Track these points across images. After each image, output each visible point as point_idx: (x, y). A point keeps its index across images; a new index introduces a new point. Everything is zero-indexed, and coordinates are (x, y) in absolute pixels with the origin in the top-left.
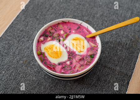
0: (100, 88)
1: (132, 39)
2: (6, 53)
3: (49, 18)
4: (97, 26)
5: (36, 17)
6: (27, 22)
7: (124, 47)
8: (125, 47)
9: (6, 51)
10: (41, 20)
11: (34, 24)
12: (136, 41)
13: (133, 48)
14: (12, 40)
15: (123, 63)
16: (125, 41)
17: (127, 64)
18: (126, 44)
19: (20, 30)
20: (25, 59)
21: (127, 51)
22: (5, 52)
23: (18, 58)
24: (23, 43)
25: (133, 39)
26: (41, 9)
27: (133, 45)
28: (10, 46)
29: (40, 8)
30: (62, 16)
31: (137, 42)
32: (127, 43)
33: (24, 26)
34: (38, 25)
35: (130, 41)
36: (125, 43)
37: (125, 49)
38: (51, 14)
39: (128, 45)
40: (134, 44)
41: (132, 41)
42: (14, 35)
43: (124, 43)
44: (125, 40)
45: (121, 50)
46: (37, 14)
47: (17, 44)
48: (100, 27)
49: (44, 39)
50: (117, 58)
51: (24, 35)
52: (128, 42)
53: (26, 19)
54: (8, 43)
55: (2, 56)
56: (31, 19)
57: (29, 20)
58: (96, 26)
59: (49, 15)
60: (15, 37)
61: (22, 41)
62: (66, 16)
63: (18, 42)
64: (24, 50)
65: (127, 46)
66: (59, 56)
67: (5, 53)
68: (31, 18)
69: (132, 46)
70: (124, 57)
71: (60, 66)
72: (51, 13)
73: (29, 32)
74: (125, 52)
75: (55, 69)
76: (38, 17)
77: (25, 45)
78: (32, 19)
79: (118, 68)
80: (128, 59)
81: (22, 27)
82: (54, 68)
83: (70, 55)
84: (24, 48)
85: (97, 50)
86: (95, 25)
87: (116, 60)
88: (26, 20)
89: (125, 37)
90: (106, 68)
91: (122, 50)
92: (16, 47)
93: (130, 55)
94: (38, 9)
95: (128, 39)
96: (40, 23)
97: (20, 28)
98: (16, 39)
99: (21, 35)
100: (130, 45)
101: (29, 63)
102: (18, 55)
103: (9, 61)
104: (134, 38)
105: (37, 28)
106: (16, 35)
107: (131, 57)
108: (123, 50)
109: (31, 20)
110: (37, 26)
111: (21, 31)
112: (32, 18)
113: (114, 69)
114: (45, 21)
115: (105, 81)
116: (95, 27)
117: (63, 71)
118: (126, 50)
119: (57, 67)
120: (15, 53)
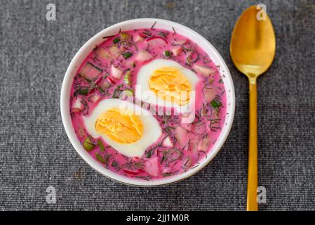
0: (273, 162)
1: (295, 12)
2: (19, 174)
3: (72, 34)
4: (201, 7)
5: (35, 43)
6: (24, 68)
7: (286, 39)
8: (288, 37)
9: (14, 169)
10: (55, 48)
11: (43, 66)
12: (307, 11)
13: (307, 34)
14: (13, 134)
15: (298, 82)
16: (282, 21)
17: (308, 80)
18: (288, 29)
19: (17, 96)
20: (73, 168)
21: (296, 48)
22: (14, 171)
23: (54, 172)
24: (44, 130)
25: (296, 8)
26: (36, 14)
27: (302, 26)
28: (18, 150)
29: (32, 12)
30: (102, 13)
31: (310, 12)
32: (289, 25)
33: (19, 81)
34: (55, 65)
35: (294, 16)
36: (285, 29)
37: (290, 44)
38: (72, 18)
39: (292, 30)
40: (306, 22)
41: (297, 14)
42: (10, 117)
43: (282, 29)
44: (281, 19)
45: (282, 51)
46: (36, 34)
47: (33, 139)
48: (208, 6)
49: (85, 104)
50: (281, 75)
51: (36, 108)
52: (290, 23)
53: (13, 58)
54: (8, 144)
55: (14, 184)
56: (26, 56)
57: (22, 58)
58: (197, 8)
59: (67, 23)
60: (17, 122)
61: (39, 127)
62: (110, 9)
63: (33, 133)
64: (57, 147)
65: (292, 34)
66: (140, 134)
67: (17, 174)
68: (24, 51)
69: (302, 30)
70: (295, 67)
71: (154, 160)
72: (68, 16)
73: (43, 95)
74: (292, 52)
75: (144, 172)
76: (42, 41)
77: (52, 132)
78: (30, 52)
79: (293, 99)
80: (305, 66)
81: (16, 86)
82: (142, 171)
83: (163, 122)
84: (54, 141)
85: (221, 81)
86: (193, 6)
87: (279, 80)
88: (16, 63)
89: (277, 11)
90: (266, 109)
91: (284, 50)
92: (35, 148)
93: (307, 53)
94: (28, 19)
95: (285, 13)
96: (56, 55)
97: (14, 93)
98: (23, 126)
99: (26, 110)
100: (298, 28)
101: (89, 173)
102: (51, 164)
103: (37, 190)
104: (299, 7)
105: (56, 76)
106: (16, 116)
107: (310, 59)
108: (285, 47)
109: (29, 57)
110: (52, 68)
111: (22, 99)
112: (28, 50)
113: (284, 106)
114: (67, 44)
115: (278, 141)
116: (197, 11)
117: (165, 170)
118: (293, 46)
119: (148, 164)
120: (41, 165)
